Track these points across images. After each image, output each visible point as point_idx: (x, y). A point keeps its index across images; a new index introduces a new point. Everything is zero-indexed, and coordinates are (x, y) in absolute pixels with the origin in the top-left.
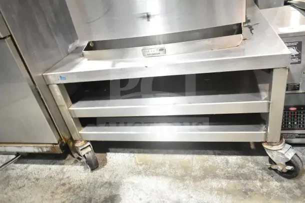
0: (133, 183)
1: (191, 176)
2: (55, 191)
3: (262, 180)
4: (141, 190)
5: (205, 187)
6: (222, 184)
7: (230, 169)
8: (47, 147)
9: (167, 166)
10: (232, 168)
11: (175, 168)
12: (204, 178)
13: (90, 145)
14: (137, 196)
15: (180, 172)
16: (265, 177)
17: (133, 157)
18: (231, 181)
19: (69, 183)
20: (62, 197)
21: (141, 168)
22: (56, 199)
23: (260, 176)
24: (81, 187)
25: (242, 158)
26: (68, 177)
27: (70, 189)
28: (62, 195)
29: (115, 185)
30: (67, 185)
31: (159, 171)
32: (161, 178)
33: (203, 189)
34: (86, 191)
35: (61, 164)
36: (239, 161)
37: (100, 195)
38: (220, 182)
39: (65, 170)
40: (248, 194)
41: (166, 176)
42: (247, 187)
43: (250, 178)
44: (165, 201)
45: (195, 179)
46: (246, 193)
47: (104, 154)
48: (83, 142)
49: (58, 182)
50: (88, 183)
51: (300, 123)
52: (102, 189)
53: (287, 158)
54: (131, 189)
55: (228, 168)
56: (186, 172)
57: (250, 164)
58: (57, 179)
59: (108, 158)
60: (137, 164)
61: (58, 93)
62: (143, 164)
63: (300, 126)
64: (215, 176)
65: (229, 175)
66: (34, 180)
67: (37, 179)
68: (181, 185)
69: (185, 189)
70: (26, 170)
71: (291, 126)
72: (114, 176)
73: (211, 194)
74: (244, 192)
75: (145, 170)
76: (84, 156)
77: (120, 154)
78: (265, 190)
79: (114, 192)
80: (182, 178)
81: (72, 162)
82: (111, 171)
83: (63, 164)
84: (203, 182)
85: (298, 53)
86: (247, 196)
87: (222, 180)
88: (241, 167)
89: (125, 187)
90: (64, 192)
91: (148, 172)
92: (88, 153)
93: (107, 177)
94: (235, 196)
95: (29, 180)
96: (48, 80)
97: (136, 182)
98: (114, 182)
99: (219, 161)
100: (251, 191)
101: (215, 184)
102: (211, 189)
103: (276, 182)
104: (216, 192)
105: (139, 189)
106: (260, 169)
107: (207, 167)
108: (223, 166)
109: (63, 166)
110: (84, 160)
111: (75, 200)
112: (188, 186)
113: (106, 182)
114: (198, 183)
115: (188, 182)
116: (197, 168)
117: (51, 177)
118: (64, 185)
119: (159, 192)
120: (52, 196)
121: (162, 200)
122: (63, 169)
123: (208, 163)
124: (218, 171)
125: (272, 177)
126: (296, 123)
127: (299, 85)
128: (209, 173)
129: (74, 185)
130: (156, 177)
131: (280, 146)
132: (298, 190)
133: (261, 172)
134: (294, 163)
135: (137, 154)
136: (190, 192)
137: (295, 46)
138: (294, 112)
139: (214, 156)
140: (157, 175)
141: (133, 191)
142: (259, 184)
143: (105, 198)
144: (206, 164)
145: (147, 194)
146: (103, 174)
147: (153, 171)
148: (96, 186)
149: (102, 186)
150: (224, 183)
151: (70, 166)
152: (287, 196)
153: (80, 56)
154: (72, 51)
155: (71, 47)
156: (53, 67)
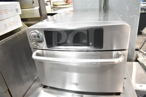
137: (143, 96)
153: (40, 85)
154: (36, 80)
155: (35, 78)
156: (26, 94)
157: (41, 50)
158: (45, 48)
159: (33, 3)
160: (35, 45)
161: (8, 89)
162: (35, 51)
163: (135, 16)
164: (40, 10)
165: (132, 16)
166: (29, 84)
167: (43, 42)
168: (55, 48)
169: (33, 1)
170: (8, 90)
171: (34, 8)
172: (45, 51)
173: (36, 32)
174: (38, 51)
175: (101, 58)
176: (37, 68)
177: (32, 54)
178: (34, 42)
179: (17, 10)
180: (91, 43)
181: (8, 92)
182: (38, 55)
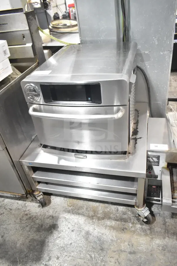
0: (65, 218)
1: (97, 217)
2: (22, 218)
3: (133, 223)
4: (69, 222)
5: (103, 224)
6: (112, 224)
7: (118, 215)
8: (18, 195)
9: (85, 209)
10: (119, 214)
11: (89, 211)
12: (103, 219)
13: (42, 194)
14: (67, 226)
15: (91, 213)
16: (135, 222)
17: (66, 200)
18: (117, 222)
19: (30, 214)
20: (26, 222)
21: (70, 208)
22: (23, 224)
23: (132, 221)
24: (37, 217)
25: (126, 208)
26: (29, 210)
27: (30, 218)
28: (26, 221)
29: (55, 218)
30: (29, 215)
31: (80, 211)
32: (81, 216)
33: (102, 225)
34: (39, 220)
35: (24, 201)
36: (124, 210)
37: (47, 224)
38: (111, 222)
39: (26, 205)
40: (124, 231)
41: (84, 215)
42: (125, 227)
43: (127, 221)
44: (82, 230)
45: (99, 219)
46: (123, 230)
47: (49, 196)
48: (38, 192)
49: (23, 213)
50: (40, 215)
51: (157, 194)
52: (48, 219)
53: (145, 216)
54: (64, 221)
55: (117, 214)
56: (94, 214)
57: (129, 213)
58: (22, 211)
59: (51, 199)
60: (68, 206)
61: (27, 169)
62: (71, 206)
63: (157, 196)
64: (109, 218)
65: (117, 218)
66: (9, 210)
67: (11, 210)
68: (91, 221)
69: (93, 224)
70: (3, 202)
71: (153, 195)
72: (55, 212)
73: (105, 229)
74: (122, 229)
75: (73, 210)
76: (39, 200)
77: (59, 197)
78: (133, 229)
79: (55, 223)
80: (92, 217)
81: (31, 200)
82: (53, 209)
83: (25, 201)
84: (103, 221)
85: (157, 161)
86: (123, 232)
87: (112, 221)
88: (124, 213)
89: (61, 219)
90: (27, 219)
91: (74, 212)
92: (41, 199)
93: (51, 213)
94: (117, 231)
95: (6, 209)
96: (22, 163)
97: (67, 217)
98: (55, 216)
99: (113, 209)
100: (126, 229)
101: (108, 223)
102: (106, 226)
103: (139, 225)
104: (108, 228)
105: (68, 222)
106: (133, 216)
107: (106, 212)
108: (115, 212)
109: (25, 202)
110: (39, 202)
111: (34, 225)
112: (95, 223)
113: (50, 216)
114: (100, 221)
115: (95, 220)
116: (101, 212)
117: (19, 209)
118: (27, 215)
119: (79, 225)
120: (20, 221)
121: (80, 229)
122: (26, 204)
123: (107, 209)
124: (111, 215)
125: (139, 222)
126: (155, 194)
127: (157, 176)
128: (106, 216)
129: (33, 215)
130: (78, 215)
131: (142, 209)
132: (149, 231)
133: (134, 218)
134: (148, 218)
135: (68, 199)
136: (95, 226)
137: (156, 157)
138: (155, 188)
139: (111, 205)
140: (79, 214)
141: (65, 223)
142: (131, 225)
143: (50, 225)
144: (106, 210)
145: (72, 226)
146: (48, 210)
147: (77, 211)
148: (45, 217)
149: (48, 218)
150: (113, 223)
151: (29, 202)
152: (143, 233)
153: (39, 146)
154: (34, 139)
155: (33, 137)
156: (24, 154)
157: (37, 105)
158: (43, 102)
159: (24, 37)
160: (32, 100)
161: (5, 147)
162: (31, 106)
163: (166, 52)
164: (33, 47)
165: (162, 53)
166: (26, 144)
167: (40, 96)
168: (53, 103)
169: (23, 35)
170: (5, 149)
171: (26, 44)
172: (42, 106)
173: (32, 86)
174: (35, 106)
175: (106, 113)
176: (34, 124)
177: (28, 109)
178: (30, 97)
179: (5, 52)
180: (89, 98)
181: (6, 150)
182: (35, 110)
